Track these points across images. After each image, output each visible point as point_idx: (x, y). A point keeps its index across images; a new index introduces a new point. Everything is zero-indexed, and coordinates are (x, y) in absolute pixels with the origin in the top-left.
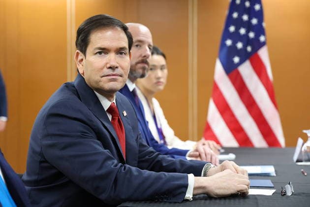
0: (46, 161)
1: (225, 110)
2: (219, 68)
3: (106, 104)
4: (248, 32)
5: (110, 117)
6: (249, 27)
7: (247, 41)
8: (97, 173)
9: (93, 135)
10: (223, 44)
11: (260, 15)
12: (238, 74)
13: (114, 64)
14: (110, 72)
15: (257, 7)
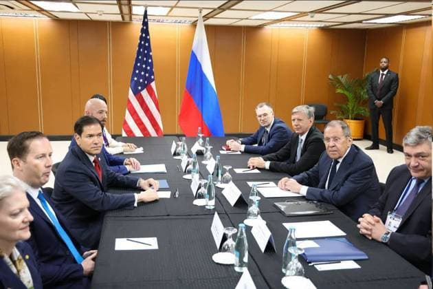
0: (64, 191)
1: (134, 113)
2: (131, 92)
3: (92, 159)
4: (145, 73)
5: (94, 164)
6: (146, 71)
7: (145, 78)
8: (93, 200)
9: (88, 179)
10: (132, 80)
11: (151, 65)
12: (141, 95)
13: (97, 142)
14: (95, 146)
15: (150, 61)
